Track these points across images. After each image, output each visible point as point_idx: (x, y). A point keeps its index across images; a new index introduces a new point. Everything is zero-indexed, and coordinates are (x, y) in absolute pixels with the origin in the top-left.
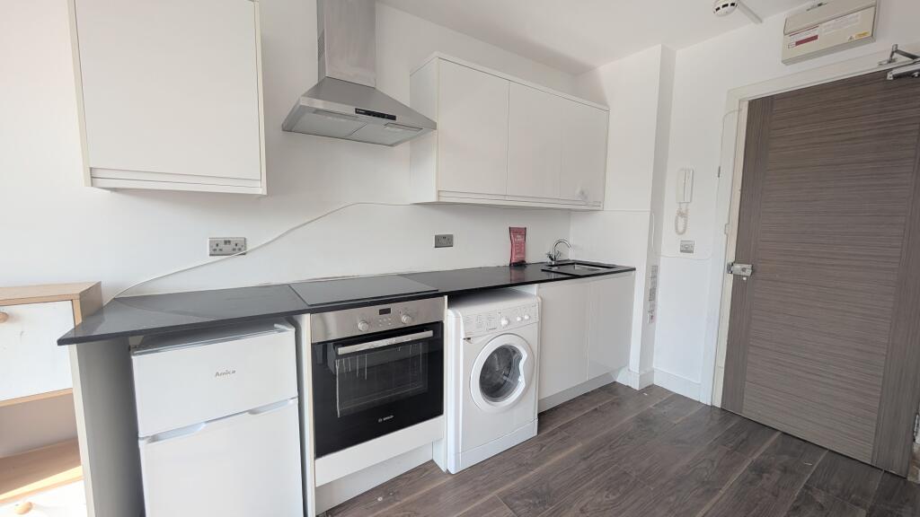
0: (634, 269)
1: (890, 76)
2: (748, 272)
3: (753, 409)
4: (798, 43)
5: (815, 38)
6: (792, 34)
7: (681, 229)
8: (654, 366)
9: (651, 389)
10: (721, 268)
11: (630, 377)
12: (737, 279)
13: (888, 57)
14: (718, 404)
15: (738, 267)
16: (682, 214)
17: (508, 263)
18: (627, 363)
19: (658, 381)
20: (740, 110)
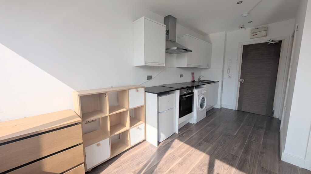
0: (219, 81)
1: (269, 43)
2: (243, 81)
3: (244, 109)
4: (253, 35)
5: (256, 35)
6: (253, 33)
7: (228, 72)
8: (222, 103)
9: (222, 108)
10: (238, 80)
11: (218, 106)
12: (241, 82)
13: (269, 40)
14: (237, 109)
15: (241, 80)
16: (229, 69)
17: (191, 81)
18: (217, 103)
19: (223, 106)
20: (241, 47)
